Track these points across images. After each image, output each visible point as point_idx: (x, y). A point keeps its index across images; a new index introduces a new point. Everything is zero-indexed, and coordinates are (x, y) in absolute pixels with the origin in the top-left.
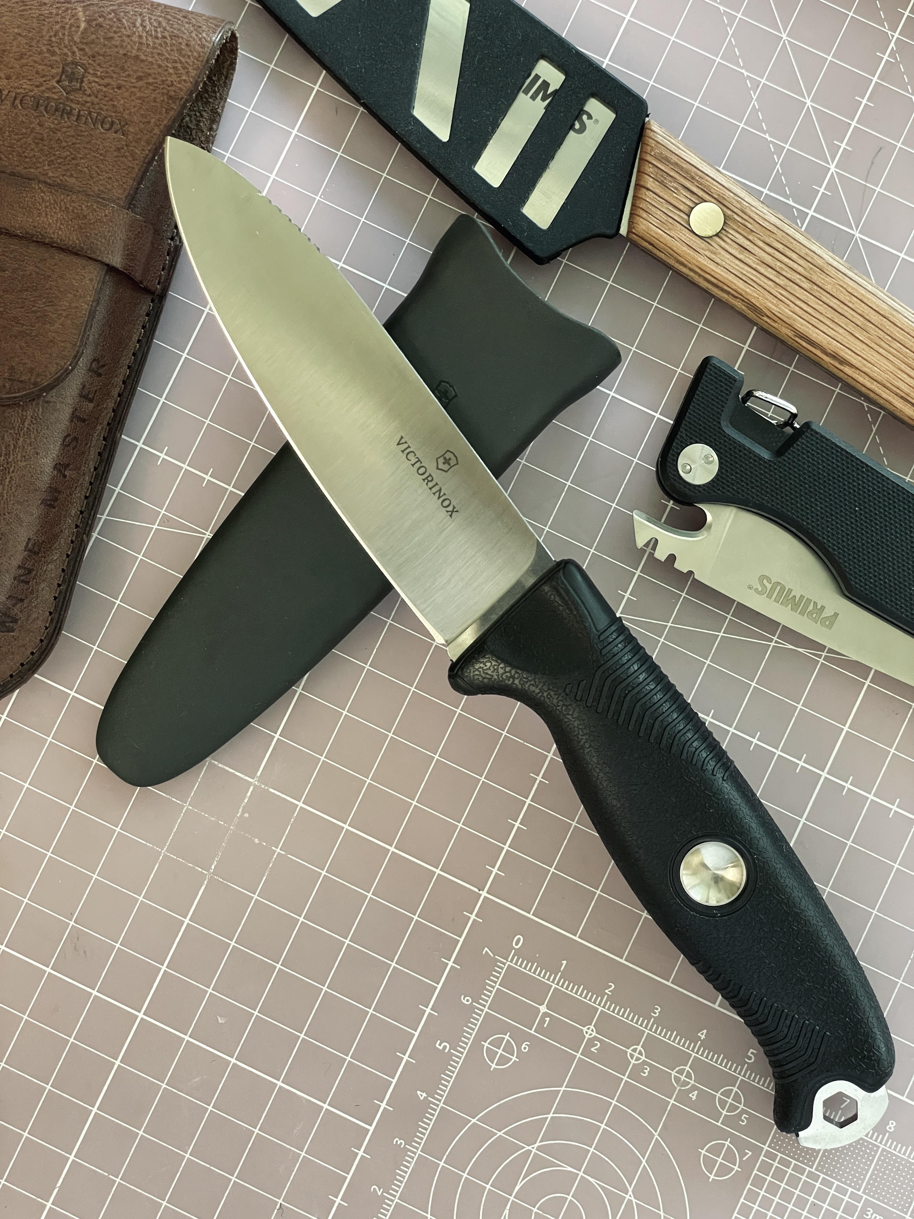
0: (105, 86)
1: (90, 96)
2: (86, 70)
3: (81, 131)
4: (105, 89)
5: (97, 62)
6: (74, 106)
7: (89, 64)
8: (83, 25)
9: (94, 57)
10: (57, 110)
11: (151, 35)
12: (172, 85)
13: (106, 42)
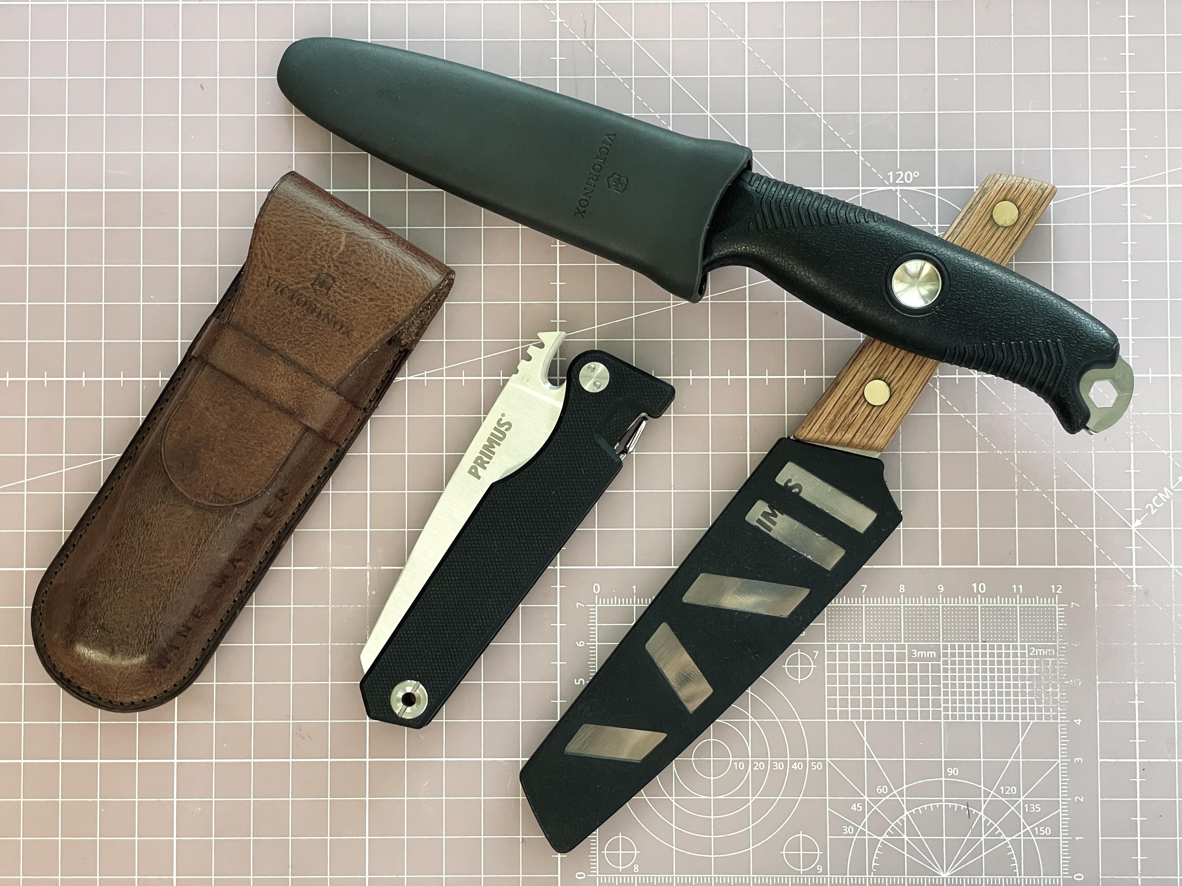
0: (345, 298)
1: (332, 302)
2: (334, 282)
3: (319, 326)
4: (344, 300)
5: (345, 279)
6: (318, 305)
7: (338, 278)
8: (342, 248)
9: (343, 274)
10: (305, 304)
11: (389, 270)
12: (393, 311)
13: (355, 266)
